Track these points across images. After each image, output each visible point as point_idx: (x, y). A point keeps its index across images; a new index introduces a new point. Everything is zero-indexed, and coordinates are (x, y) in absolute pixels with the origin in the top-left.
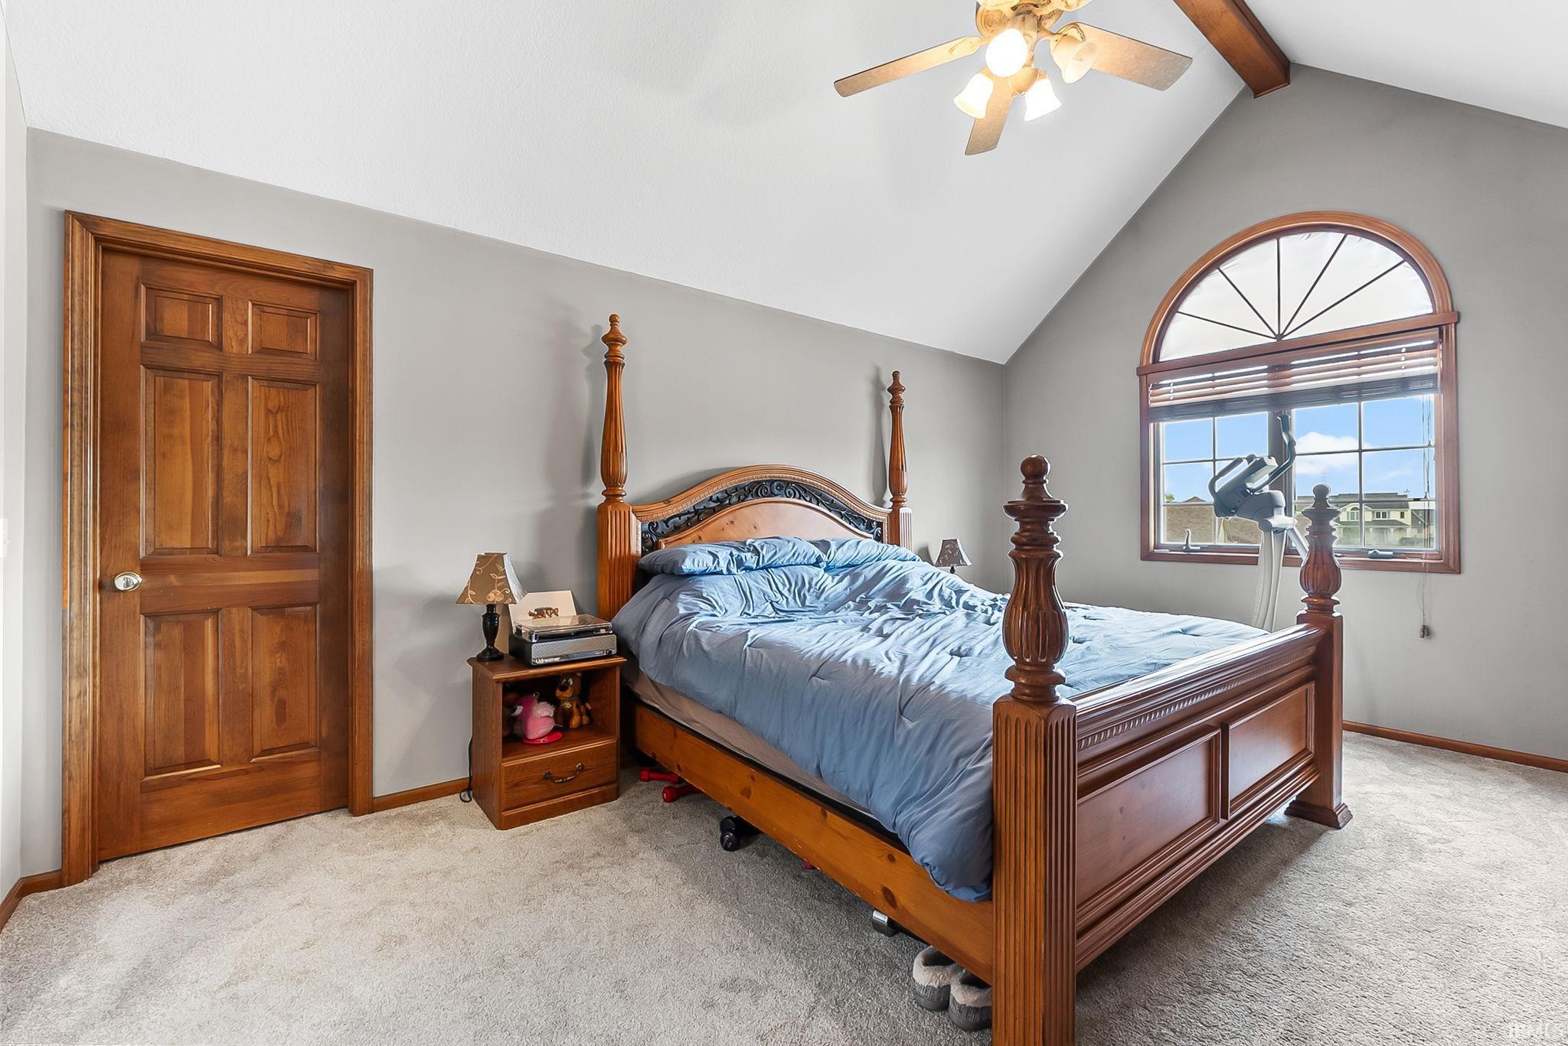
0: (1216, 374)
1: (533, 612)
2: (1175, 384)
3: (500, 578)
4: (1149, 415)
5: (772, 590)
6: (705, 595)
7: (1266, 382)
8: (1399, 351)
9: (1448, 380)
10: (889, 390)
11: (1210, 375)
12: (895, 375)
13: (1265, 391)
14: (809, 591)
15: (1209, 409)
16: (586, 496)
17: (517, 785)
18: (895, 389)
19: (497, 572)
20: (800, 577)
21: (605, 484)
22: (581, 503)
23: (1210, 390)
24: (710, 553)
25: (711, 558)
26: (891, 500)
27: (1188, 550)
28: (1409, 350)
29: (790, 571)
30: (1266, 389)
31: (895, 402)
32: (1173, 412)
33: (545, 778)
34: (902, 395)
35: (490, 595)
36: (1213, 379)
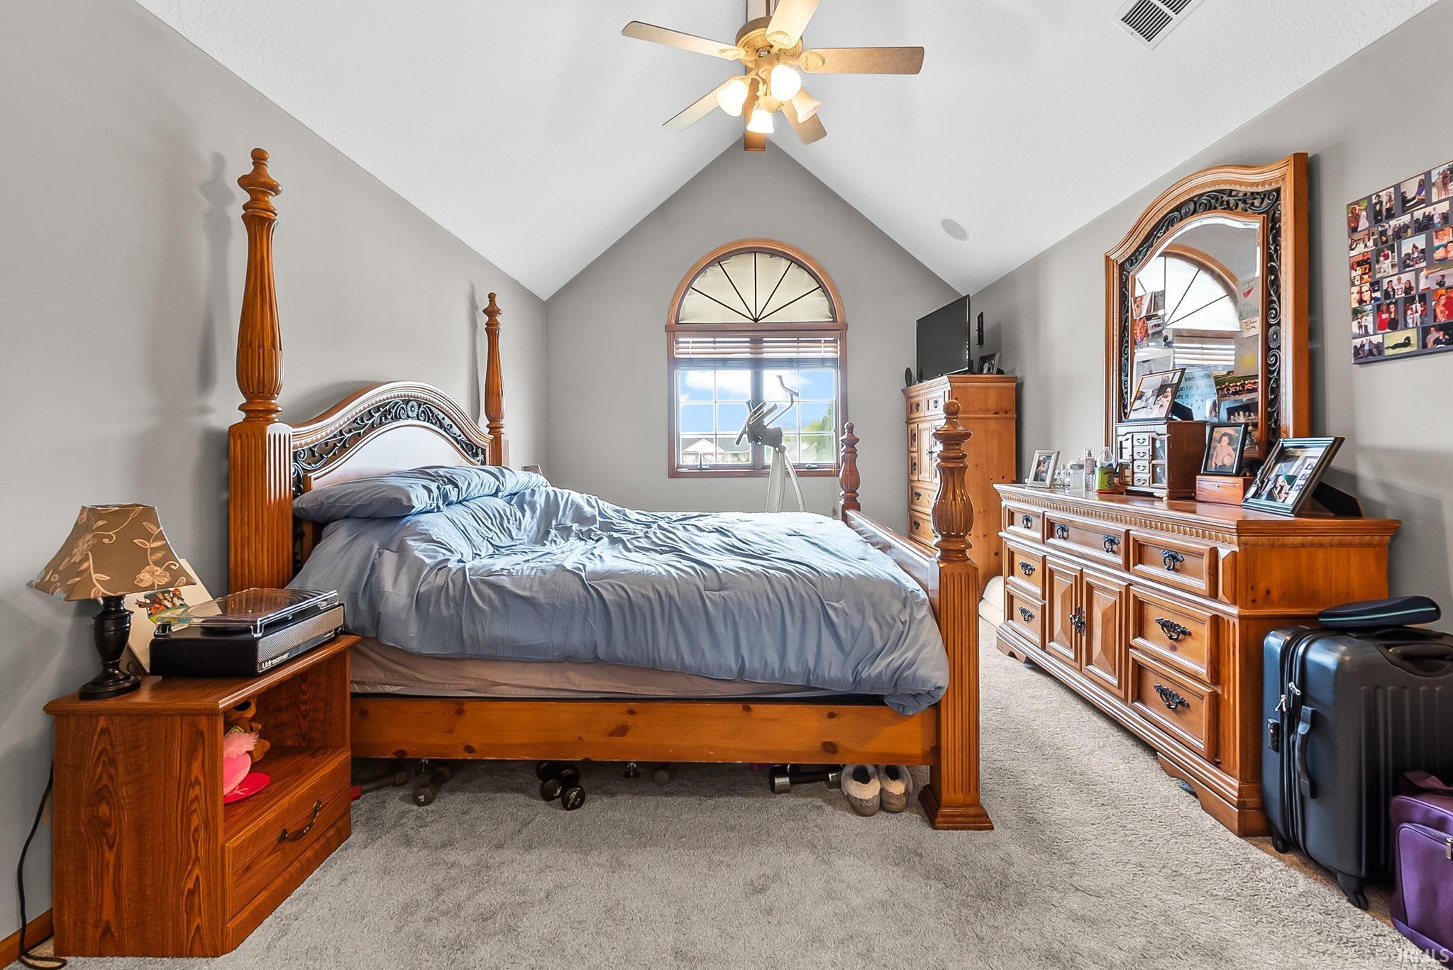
0: (717, 340)
1: (143, 600)
2: (693, 342)
3: (154, 545)
4: (673, 362)
5: (480, 525)
6: (435, 539)
7: (749, 350)
8: (820, 342)
9: (842, 363)
10: (485, 311)
11: (713, 340)
12: (492, 297)
13: (748, 356)
14: (509, 523)
15: (711, 364)
16: (204, 410)
17: (248, 869)
18: (492, 312)
19: (148, 536)
20: (493, 508)
21: (244, 393)
22: (198, 422)
23: (712, 350)
24: (424, 486)
25: (425, 492)
26: (487, 426)
27: (701, 469)
28: (825, 342)
29: (480, 502)
30: (749, 355)
31: (492, 325)
32: (692, 363)
33: (282, 838)
34: (499, 318)
35: (141, 576)
36: (715, 342)
